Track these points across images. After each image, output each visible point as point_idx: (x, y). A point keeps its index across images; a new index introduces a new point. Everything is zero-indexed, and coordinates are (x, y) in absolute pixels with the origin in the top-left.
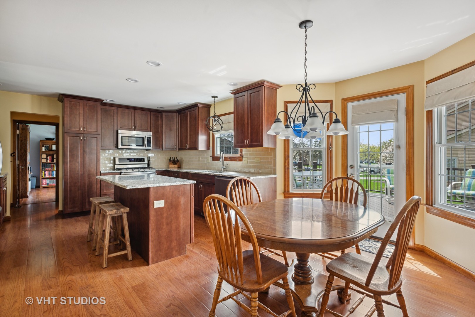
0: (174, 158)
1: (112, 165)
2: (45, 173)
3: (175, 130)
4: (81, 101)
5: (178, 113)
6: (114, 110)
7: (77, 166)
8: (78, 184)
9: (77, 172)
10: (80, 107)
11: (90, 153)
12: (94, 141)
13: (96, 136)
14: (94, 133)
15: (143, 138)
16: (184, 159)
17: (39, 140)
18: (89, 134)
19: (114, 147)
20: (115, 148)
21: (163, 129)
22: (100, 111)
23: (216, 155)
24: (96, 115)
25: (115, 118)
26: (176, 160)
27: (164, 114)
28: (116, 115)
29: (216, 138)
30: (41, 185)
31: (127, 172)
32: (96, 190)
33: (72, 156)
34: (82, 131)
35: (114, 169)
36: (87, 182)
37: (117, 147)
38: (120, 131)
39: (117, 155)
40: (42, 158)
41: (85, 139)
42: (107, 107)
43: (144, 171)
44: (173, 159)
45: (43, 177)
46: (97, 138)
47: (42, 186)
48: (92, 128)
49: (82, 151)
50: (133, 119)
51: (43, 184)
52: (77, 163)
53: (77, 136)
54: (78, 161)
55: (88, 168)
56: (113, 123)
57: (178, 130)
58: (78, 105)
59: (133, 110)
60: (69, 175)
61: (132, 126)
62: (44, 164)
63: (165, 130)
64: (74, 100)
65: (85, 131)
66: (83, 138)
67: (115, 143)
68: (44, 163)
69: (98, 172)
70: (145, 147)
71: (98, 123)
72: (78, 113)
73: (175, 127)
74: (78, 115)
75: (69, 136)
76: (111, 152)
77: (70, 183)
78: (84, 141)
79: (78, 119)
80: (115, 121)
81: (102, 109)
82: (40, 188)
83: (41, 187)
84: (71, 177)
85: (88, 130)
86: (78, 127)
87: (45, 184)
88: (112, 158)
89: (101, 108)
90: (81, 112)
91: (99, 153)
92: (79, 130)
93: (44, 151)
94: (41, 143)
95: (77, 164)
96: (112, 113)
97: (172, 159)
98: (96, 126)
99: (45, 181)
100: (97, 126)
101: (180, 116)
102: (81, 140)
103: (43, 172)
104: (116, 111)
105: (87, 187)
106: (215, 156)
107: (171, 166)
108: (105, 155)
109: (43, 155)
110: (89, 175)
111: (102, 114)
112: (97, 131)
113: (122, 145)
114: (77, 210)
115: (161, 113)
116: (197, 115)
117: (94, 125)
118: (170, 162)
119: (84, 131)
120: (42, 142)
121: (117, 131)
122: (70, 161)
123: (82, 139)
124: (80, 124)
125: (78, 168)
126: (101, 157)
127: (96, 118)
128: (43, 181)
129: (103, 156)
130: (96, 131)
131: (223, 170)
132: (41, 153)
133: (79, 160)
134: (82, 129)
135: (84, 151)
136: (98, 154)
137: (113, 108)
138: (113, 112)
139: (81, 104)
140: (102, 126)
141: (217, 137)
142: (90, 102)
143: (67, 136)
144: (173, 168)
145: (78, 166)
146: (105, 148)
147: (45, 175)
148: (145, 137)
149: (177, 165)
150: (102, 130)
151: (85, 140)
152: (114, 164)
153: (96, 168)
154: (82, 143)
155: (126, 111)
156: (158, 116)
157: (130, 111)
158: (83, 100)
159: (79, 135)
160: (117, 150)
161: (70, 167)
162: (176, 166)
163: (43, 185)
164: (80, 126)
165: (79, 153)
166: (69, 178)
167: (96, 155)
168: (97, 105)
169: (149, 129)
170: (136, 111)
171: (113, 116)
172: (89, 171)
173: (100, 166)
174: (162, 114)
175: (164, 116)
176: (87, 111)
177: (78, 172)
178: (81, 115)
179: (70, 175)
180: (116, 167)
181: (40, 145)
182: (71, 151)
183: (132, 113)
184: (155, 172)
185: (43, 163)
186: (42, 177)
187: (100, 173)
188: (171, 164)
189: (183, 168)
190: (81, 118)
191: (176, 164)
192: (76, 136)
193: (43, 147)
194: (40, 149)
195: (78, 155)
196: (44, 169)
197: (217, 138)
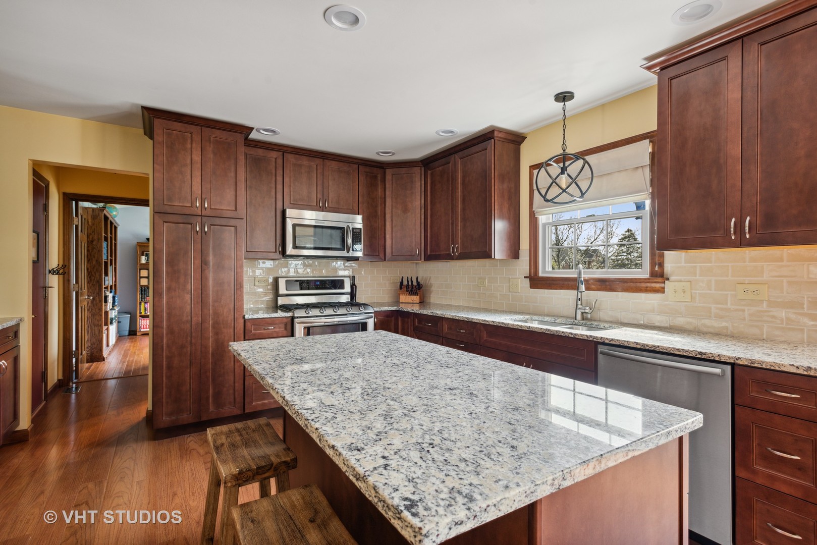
0: (409, 280)
1: (269, 297)
2: (146, 305)
3: (418, 211)
4: (195, 129)
5: (423, 168)
6: (276, 159)
7: (187, 301)
8: (189, 349)
9: (187, 316)
10: (194, 145)
11: (220, 267)
12: (228, 235)
13: (233, 222)
14: (229, 214)
15: (342, 229)
16: (432, 281)
17: (135, 242)
18: (215, 218)
19: (276, 252)
20: (278, 255)
21: (387, 209)
22: (244, 161)
23: (544, 271)
24: (233, 169)
25: (279, 179)
26: (415, 283)
27: (389, 172)
28: (280, 172)
29: (544, 225)
30: (138, 330)
31: (307, 317)
32: (232, 363)
33: (174, 273)
34: (200, 208)
35: (276, 307)
36: (211, 343)
37: (283, 253)
38: (290, 212)
39: (283, 271)
40: (141, 277)
41: (206, 230)
42: (260, 152)
43: (346, 315)
44: (408, 283)
45: (143, 314)
46: (235, 227)
47: (140, 331)
48: (224, 201)
49: (198, 262)
50: (320, 182)
51: (142, 327)
52: (188, 293)
53: (186, 221)
54: (189, 288)
55: (213, 306)
56: (274, 191)
57: (423, 210)
58: (189, 141)
59: (318, 161)
60: (167, 325)
61: (318, 200)
62: (145, 289)
63: (392, 212)
64: (177, 125)
65: (206, 209)
66: (202, 228)
67: (279, 242)
68: (144, 286)
69: (237, 315)
70: (348, 252)
71: (238, 188)
72: (189, 161)
73: (417, 202)
74: (189, 167)
75: (166, 222)
76: (269, 264)
77: (168, 346)
78: (203, 234)
79: (189, 177)
80: (279, 187)
81: (248, 156)
82: (135, 334)
83: (138, 334)
84: (171, 331)
85: (212, 207)
86: (189, 198)
87: (145, 327)
88: (271, 280)
89: (246, 154)
90: (197, 158)
91: (241, 267)
92: (192, 206)
93: (144, 264)
94: (138, 247)
95: (188, 297)
96: (272, 167)
97: (405, 283)
98: (233, 197)
99: (145, 321)
100: (236, 196)
101: (432, 174)
102: (197, 232)
103: (143, 303)
104: (280, 161)
105: (210, 356)
106: (541, 274)
107: (404, 298)
108: (254, 272)
109: (141, 271)
110: (216, 325)
111: (248, 168)
112: (236, 210)
113: (295, 247)
114: (186, 417)
115: (382, 168)
116: (490, 161)
117: (229, 194)
118: (401, 288)
119: (203, 210)
120: (140, 246)
121: (284, 212)
122: (169, 289)
123: (198, 229)
124: (195, 188)
125: (188, 307)
126: (246, 279)
127: (233, 174)
128: (142, 321)
129: (251, 274)
130: (234, 209)
131: (579, 317)
132: (139, 268)
133: (192, 285)
134: (198, 205)
135: (204, 263)
136: (239, 270)
137: (274, 154)
138: (274, 164)
139: (197, 138)
140: (248, 200)
141: (544, 221)
142: (218, 132)
143: (161, 222)
144: (409, 304)
145: (189, 301)
146: (254, 255)
147: (145, 309)
148: (348, 226)
149: (418, 297)
150: (248, 209)
151: (206, 232)
152: (277, 294)
153: (232, 305)
154: (199, 240)
155: (305, 161)
156: (376, 177)
157: (314, 163)
158: (201, 126)
159: (193, 219)
160: (283, 261)
161: (168, 303)
162: (416, 298)
163: (142, 330)
164: (195, 196)
165: (192, 265)
166: (167, 334)
167: (233, 274)
168: (236, 142)
169: (355, 205)
170: (328, 163)
171: (274, 174)
172: (216, 314)
173: (242, 300)
174: (385, 173)
175: (389, 177)
176: (212, 156)
177: (189, 318)
178: (198, 166)
179: (168, 327)
180: (281, 301)
181: (137, 252)
182: (170, 263)
183: (318, 167)
184: (373, 315)
185: (142, 287)
186: (141, 313)
187: (243, 321)
188: (403, 293)
189: (429, 304)
190: (197, 174)
191: (416, 294)
192: (182, 222)
193: (143, 255)
194: (136, 259)
195: (189, 272)
196: (144, 298)
197: (547, 226)
